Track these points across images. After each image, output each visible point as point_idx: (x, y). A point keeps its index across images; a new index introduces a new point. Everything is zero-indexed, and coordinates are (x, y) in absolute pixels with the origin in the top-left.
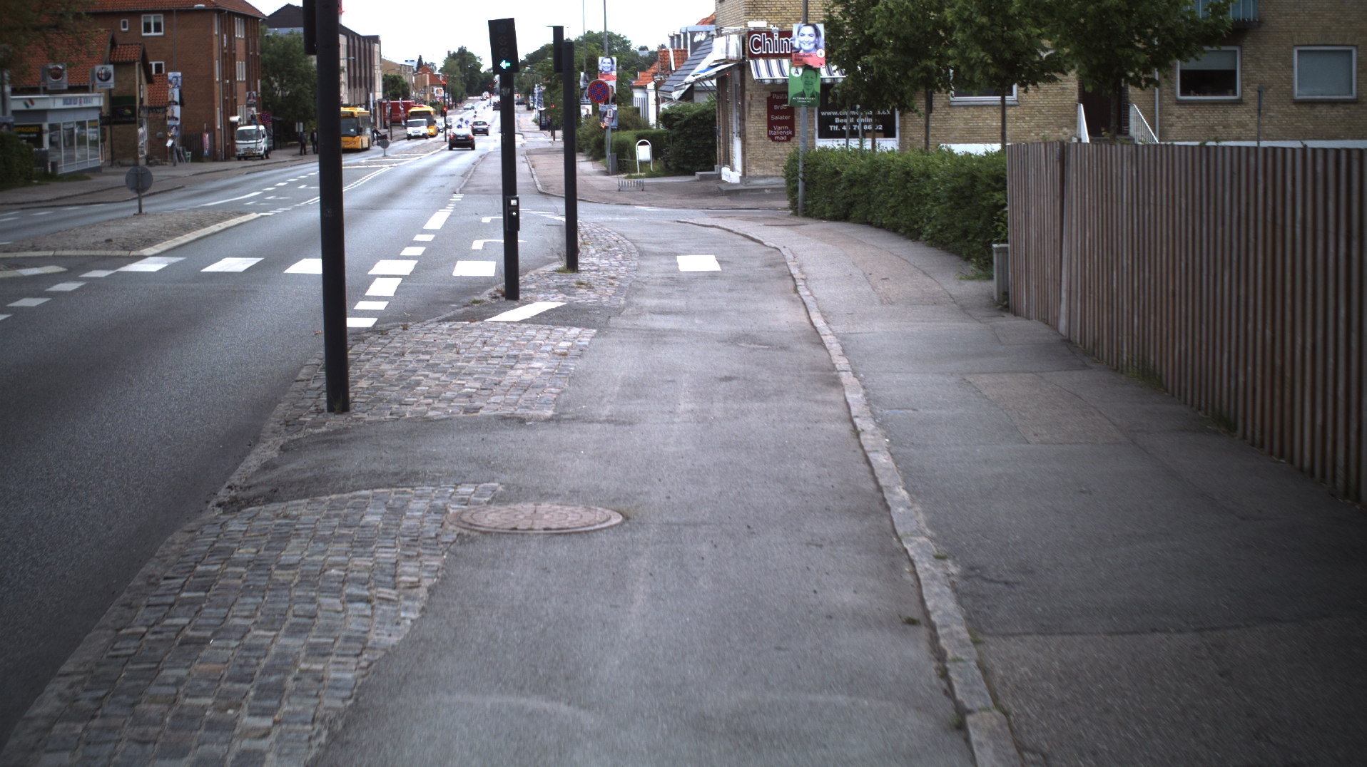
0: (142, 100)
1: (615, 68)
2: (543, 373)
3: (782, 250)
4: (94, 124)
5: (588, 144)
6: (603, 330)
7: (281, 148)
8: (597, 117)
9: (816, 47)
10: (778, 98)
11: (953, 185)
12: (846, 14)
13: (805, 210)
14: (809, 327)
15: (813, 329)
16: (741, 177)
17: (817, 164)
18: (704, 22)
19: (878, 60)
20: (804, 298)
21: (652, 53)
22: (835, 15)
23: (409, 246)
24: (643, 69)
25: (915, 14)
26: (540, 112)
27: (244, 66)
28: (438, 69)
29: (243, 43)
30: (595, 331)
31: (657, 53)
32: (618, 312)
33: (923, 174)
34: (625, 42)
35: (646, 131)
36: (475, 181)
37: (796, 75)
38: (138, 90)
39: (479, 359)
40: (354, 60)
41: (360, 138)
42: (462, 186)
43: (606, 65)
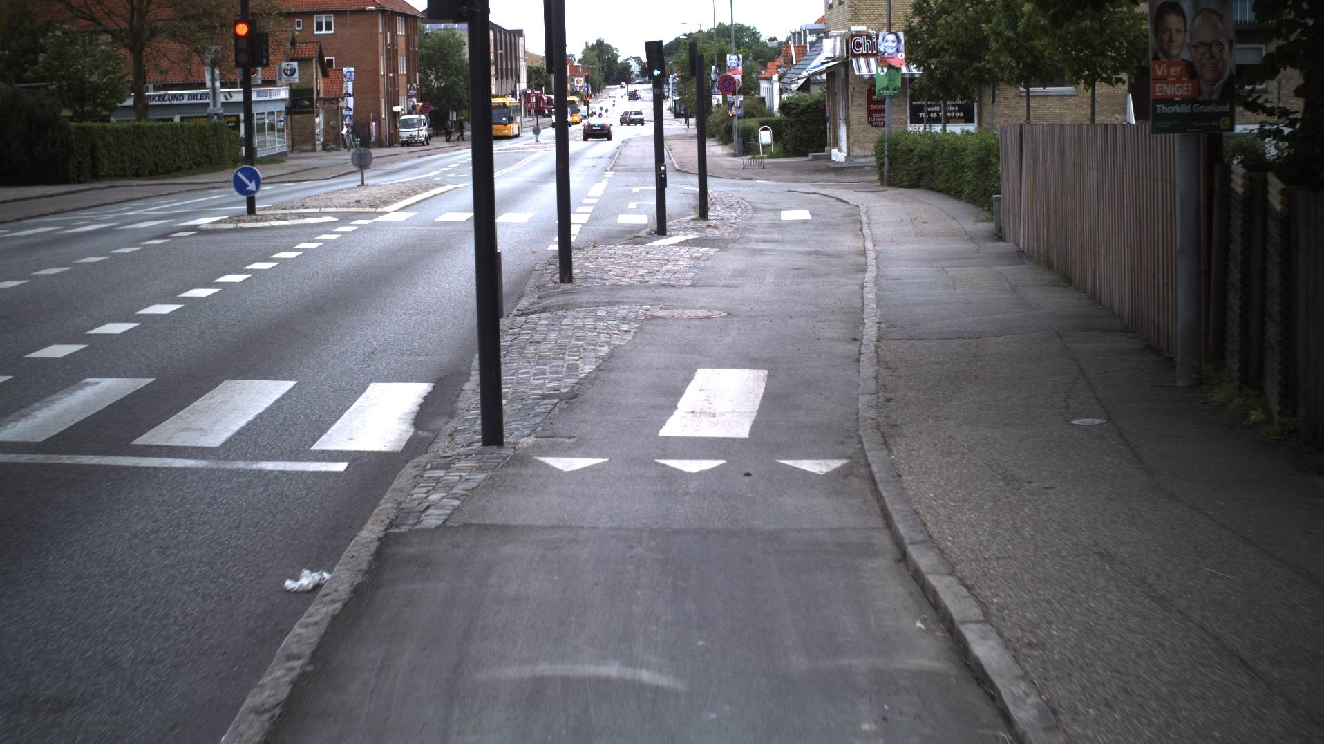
0: (318, 92)
1: (741, 64)
2: (685, 267)
3: (861, 207)
4: (281, 114)
5: (719, 131)
6: (723, 249)
8: (726, 106)
9: (898, 51)
12: (922, 24)
13: (889, 181)
15: (863, 248)
16: (846, 157)
17: (898, 144)
18: (820, 21)
20: (865, 234)
22: (914, 25)
23: (580, 206)
24: (771, 60)
25: (969, 26)
26: (674, 101)
27: (405, 61)
28: (577, 60)
29: (404, 39)
30: (718, 249)
32: (734, 240)
35: (769, 118)
36: (620, 162)
37: (882, 73)
38: (315, 83)
39: (645, 260)
40: (501, 54)
41: (512, 126)
42: (611, 166)
43: (733, 61)
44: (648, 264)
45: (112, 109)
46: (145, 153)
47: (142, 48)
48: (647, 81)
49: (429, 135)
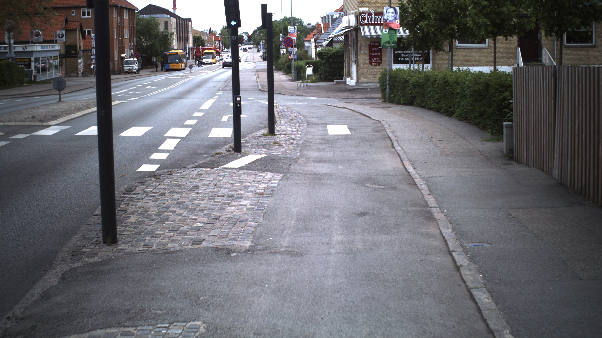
0: (80, 47)
1: (296, 31)
2: (248, 209)
3: (382, 122)
4: (56, 58)
5: (284, 67)
6: (287, 175)
7: (145, 69)
8: (288, 54)
9: (395, 19)
10: (374, 44)
11: (475, 89)
12: (410, 3)
13: (390, 100)
14: (404, 170)
15: (407, 173)
16: (356, 83)
17: (396, 77)
18: (337, 11)
19: (426, 24)
20: (398, 151)
21: (313, 26)
22: (405, 3)
23: (189, 119)
24: (309, 34)
27: (128, 32)
28: (218, 33)
29: (128, 21)
30: (281, 175)
31: (315, 26)
32: (295, 161)
33: (455, 83)
34: (301, 22)
35: (311, 61)
37: (385, 33)
38: (78, 42)
39: (210, 198)
40: (179, 29)
41: (181, 64)
42: (223, 87)
43: (292, 30)
44: (210, 205)
48: (251, 43)
49: (139, 69)
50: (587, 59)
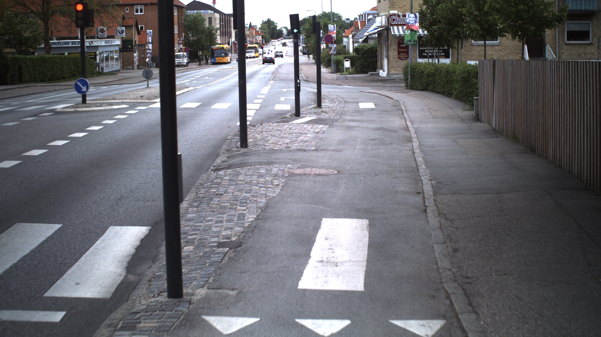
0: (135, 41)
1: (335, 29)
2: (311, 138)
3: (400, 101)
4: (117, 52)
5: (324, 61)
6: (331, 126)
7: (192, 62)
8: (328, 49)
9: (416, 22)
10: (401, 42)
12: (428, 9)
13: (411, 87)
15: (406, 126)
16: (387, 74)
17: (416, 69)
18: (372, 9)
19: (438, 28)
20: (405, 117)
21: (351, 21)
22: (423, 9)
23: (256, 99)
24: (347, 28)
25: (453, 10)
26: (303, 47)
27: (177, 27)
28: (258, 28)
29: (177, 17)
30: (328, 126)
31: (353, 22)
32: (337, 120)
34: (340, 17)
35: (348, 55)
36: (277, 76)
37: (408, 33)
38: (134, 37)
39: (289, 134)
40: (223, 24)
41: (227, 58)
42: (273, 78)
43: (332, 28)
44: (290, 136)
45: (36, 49)
46: (47, 70)
47: (48, 20)
48: (290, 37)
49: (188, 62)
50: (585, 54)
